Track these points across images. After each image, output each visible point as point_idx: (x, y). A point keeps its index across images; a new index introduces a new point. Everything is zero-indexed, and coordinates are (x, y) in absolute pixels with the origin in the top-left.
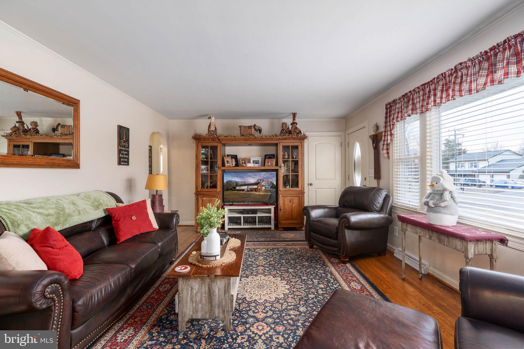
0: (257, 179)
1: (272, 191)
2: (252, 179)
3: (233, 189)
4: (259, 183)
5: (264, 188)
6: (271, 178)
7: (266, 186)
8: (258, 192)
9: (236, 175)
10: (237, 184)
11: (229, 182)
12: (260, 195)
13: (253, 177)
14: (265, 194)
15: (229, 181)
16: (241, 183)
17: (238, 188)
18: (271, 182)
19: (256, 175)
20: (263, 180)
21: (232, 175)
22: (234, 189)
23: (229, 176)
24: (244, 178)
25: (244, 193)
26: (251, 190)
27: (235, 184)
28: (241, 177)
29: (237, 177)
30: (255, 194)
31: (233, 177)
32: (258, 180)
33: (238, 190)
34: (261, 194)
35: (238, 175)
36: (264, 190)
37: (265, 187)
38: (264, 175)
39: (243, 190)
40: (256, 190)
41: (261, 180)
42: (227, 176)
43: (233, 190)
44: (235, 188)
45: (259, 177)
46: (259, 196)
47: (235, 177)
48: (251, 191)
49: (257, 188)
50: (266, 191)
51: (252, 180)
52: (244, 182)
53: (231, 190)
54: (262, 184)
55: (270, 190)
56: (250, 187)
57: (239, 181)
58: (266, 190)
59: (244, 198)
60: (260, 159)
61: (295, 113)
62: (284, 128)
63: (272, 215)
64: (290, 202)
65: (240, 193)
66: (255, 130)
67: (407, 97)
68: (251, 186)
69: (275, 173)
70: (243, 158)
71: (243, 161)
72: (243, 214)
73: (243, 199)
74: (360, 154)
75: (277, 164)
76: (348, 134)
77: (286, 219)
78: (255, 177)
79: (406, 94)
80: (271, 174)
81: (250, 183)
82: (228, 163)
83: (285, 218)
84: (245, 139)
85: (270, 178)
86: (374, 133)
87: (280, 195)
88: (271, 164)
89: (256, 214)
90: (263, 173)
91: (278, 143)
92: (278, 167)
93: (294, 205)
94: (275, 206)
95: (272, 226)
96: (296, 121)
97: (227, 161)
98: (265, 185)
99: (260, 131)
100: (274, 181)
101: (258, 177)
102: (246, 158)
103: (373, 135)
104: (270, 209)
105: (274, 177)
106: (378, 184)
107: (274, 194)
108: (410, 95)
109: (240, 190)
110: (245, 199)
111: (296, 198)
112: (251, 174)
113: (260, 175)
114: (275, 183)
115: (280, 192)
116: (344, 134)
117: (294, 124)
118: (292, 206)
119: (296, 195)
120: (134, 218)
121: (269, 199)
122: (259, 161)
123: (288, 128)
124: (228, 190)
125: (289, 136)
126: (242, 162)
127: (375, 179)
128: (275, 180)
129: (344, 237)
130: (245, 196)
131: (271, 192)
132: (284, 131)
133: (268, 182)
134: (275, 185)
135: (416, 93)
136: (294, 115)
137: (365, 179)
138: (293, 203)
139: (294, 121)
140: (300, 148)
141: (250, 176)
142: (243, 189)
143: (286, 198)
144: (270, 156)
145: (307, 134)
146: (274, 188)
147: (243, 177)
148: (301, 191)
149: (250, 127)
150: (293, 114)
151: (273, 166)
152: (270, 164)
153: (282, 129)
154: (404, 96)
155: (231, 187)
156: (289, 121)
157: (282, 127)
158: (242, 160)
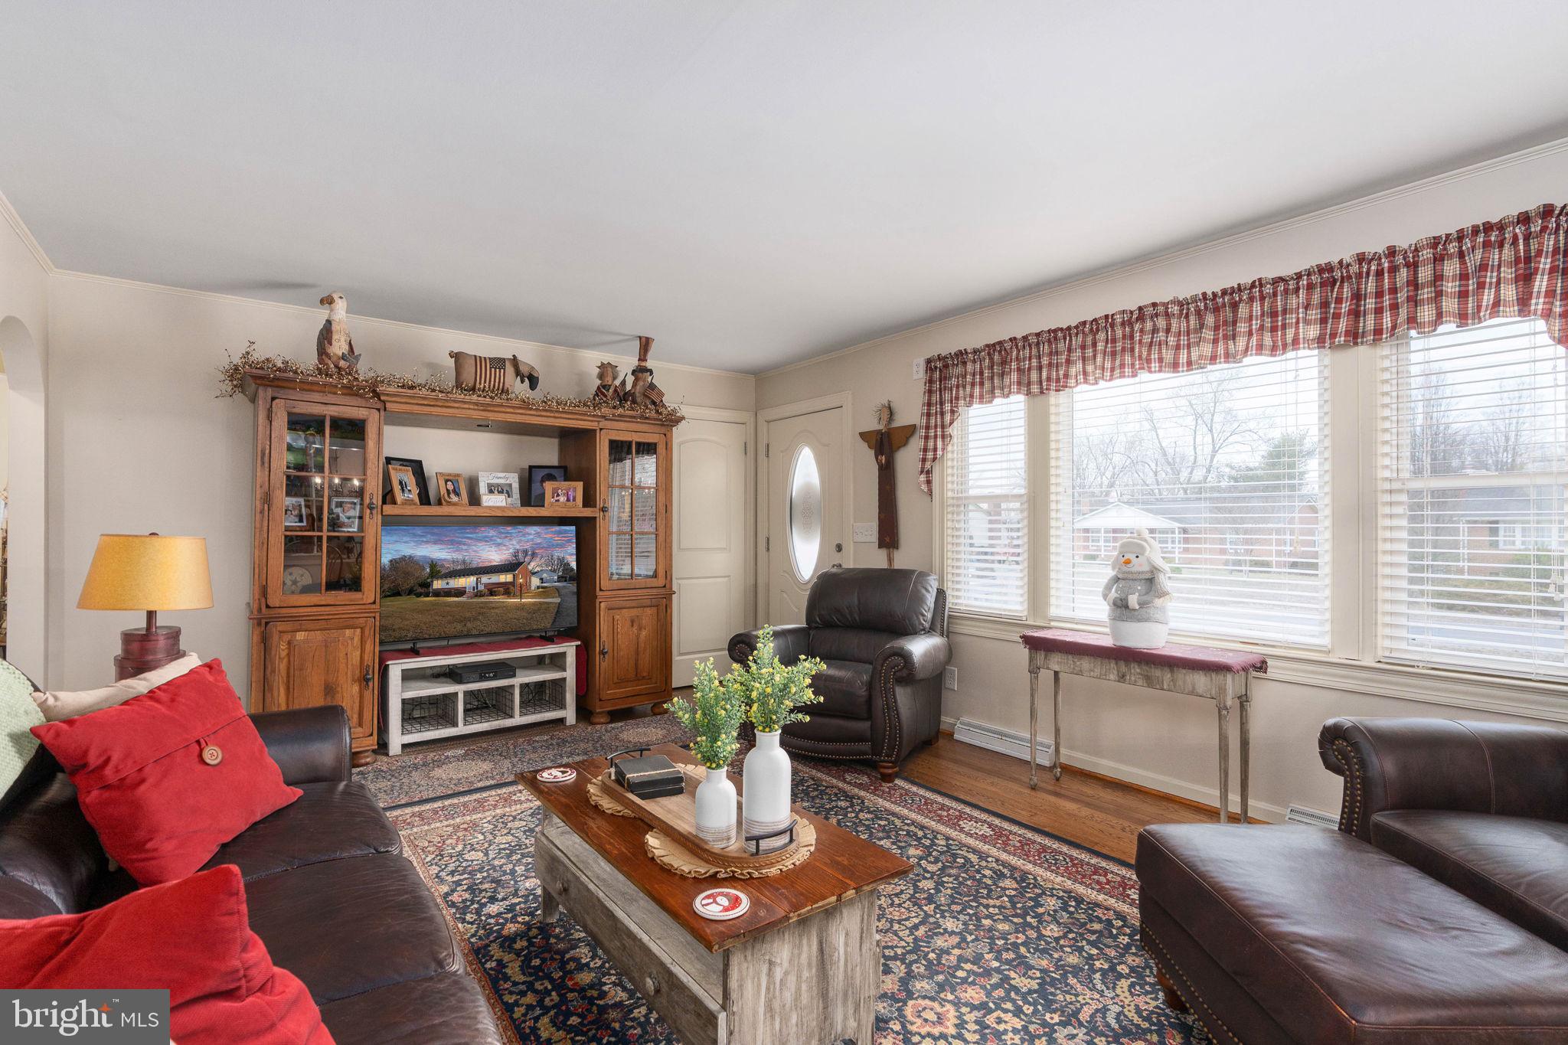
0: (511, 551)
1: (563, 592)
2: (494, 548)
3: (420, 590)
4: (520, 564)
5: (535, 582)
6: (562, 546)
7: (545, 575)
8: (514, 596)
9: (433, 534)
10: (436, 570)
11: (401, 565)
12: (521, 607)
13: (499, 545)
14: (540, 603)
15: (403, 558)
16: (452, 567)
17: (438, 584)
18: (561, 560)
19: (511, 538)
20: (534, 555)
21: (415, 535)
22: (423, 588)
23: (405, 539)
24: (464, 547)
25: (464, 603)
26: (492, 590)
27: (428, 570)
28: (452, 543)
29: (435, 543)
30: (506, 608)
31: (419, 543)
32: (516, 554)
33: (438, 593)
34: (524, 605)
35: (437, 534)
36: (538, 587)
37: (542, 579)
38: (538, 534)
39: (460, 592)
40: (507, 589)
41: (525, 552)
42: (395, 538)
43: (419, 595)
44: (426, 585)
45: (518, 543)
46: (519, 613)
47: (427, 542)
48: (492, 593)
49: (513, 584)
50: (544, 591)
51: (494, 555)
52: (464, 562)
53: (411, 592)
54: (530, 567)
55: (557, 589)
56: (485, 579)
57: (445, 560)
58: (543, 587)
59: (463, 620)
60: (513, 480)
61: (647, 339)
62: (608, 380)
63: (570, 674)
64: (632, 626)
65: (449, 605)
66: (518, 373)
67: (1000, 352)
68: (488, 576)
69: (573, 528)
70: (449, 475)
71: (449, 483)
72: (460, 682)
73: (459, 627)
74: (815, 479)
75: (589, 500)
76: (768, 422)
77: (622, 682)
78: (506, 542)
79: (1000, 343)
80: (560, 532)
81: (487, 564)
82: (403, 491)
83: (616, 680)
84: (482, 405)
85: (558, 546)
86: (881, 427)
87: (602, 604)
88: (568, 500)
89: (514, 676)
90: (532, 530)
91: (595, 430)
92: (597, 509)
93: (644, 633)
94: (579, 643)
95: (569, 714)
96: (649, 364)
97: (401, 483)
98: (539, 575)
99: (533, 381)
100: (572, 554)
101: (514, 542)
102: (458, 475)
103: (879, 432)
104: (564, 654)
105: (569, 541)
106: (890, 560)
107: (572, 602)
108: (1011, 348)
109: (449, 593)
110: (469, 625)
111: (649, 611)
112: (491, 532)
113: (524, 535)
114: (574, 565)
115: (601, 593)
116: (752, 419)
117: (640, 371)
118: (638, 637)
119: (648, 602)
120: (213, 755)
121: (554, 621)
122: (510, 485)
123: (623, 383)
124: (397, 594)
125: (632, 409)
126: (448, 491)
127: (880, 546)
128: (574, 551)
129: (892, 707)
130: (468, 615)
131: (560, 596)
132: (608, 390)
133: (550, 560)
134: (572, 569)
135: (1030, 346)
136: (645, 344)
137: (839, 548)
138: (640, 629)
139: (643, 364)
140: (661, 448)
141: (486, 540)
142: (456, 589)
143: (618, 611)
144: (547, 471)
145: (684, 411)
146: (572, 579)
147: (460, 543)
148: (665, 586)
149: (498, 363)
150: (644, 340)
151: (576, 506)
152: (562, 499)
153: (599, 382)
154: (991, 348)
155: (412, 582)
156: (626, 363)
157: (601, 376)
158: (446, 481)
